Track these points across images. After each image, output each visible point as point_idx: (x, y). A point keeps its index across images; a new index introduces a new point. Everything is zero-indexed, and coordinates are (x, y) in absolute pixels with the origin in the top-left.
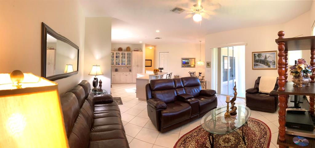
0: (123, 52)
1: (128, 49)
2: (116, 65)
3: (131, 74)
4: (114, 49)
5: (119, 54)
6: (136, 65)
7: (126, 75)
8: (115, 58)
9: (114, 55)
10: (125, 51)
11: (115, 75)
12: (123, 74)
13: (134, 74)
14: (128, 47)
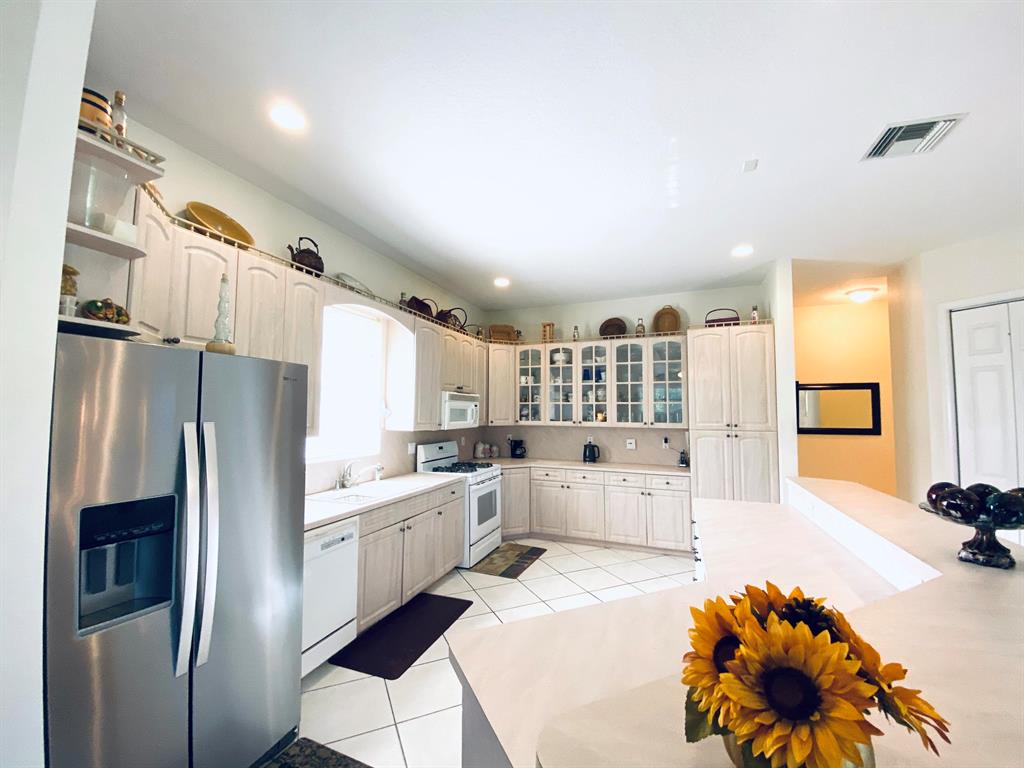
0: (629, 342)
1: (668, 321)
2: (585, 419)
3: (682, 484)
4: (576, 328)
5: (603, 358)
6: (717, 422)
7: (643, 494)
8: (577, 382)
9: (573, 365)
10: (638, 336)
11: (571, 485)
12: (624, 480)
13: (700, 487)
14: (664, 309)
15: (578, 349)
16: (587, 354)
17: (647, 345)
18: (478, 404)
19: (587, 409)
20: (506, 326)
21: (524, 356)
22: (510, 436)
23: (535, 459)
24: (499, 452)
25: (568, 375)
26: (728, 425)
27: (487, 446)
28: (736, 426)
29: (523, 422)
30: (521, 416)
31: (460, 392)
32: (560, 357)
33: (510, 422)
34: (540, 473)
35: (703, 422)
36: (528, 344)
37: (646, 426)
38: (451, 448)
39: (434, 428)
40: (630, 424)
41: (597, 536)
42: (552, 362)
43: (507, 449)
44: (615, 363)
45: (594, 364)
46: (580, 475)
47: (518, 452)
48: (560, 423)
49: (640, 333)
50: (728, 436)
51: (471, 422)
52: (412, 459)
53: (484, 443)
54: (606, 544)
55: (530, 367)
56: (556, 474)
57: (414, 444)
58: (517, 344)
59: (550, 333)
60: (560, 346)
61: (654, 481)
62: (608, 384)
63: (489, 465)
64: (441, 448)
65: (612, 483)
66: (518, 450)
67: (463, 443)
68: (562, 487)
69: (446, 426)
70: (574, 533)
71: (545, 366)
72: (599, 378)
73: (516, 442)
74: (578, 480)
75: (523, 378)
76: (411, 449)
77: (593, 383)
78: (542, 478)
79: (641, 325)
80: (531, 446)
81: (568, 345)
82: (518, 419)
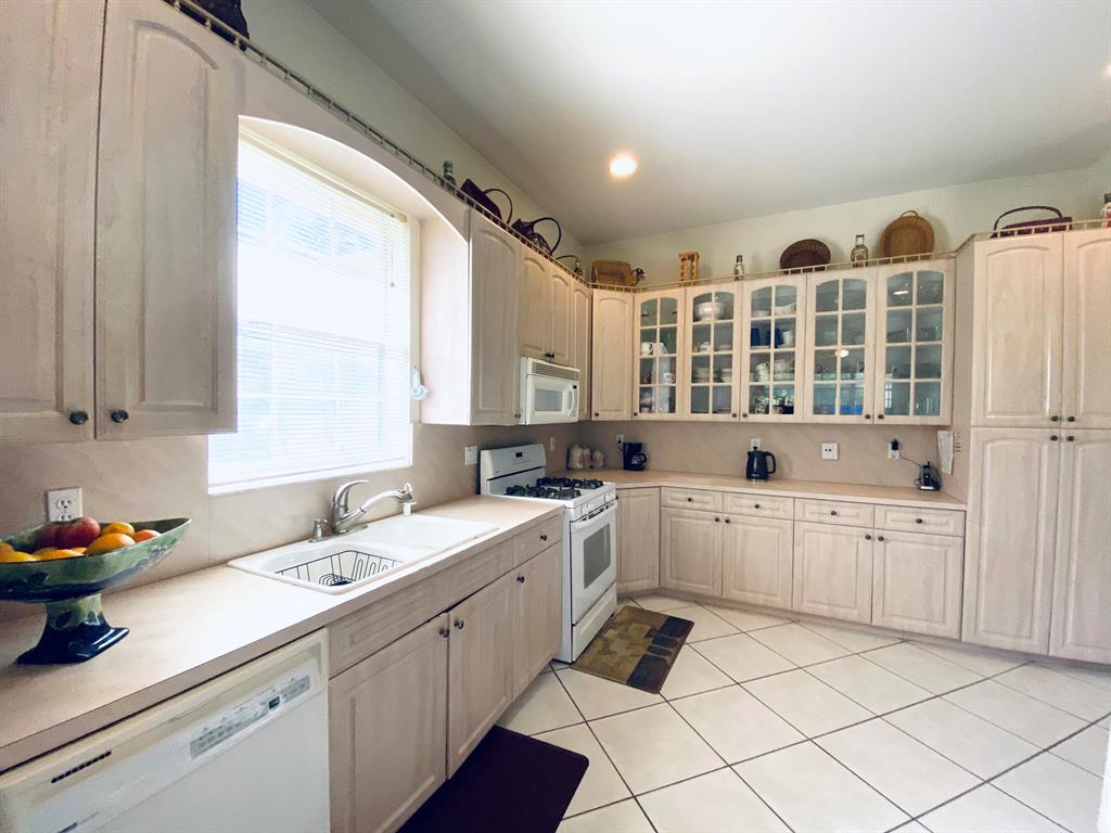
0: (838, 276)
1: (907, 242)
2: (752, 410)
3: (947, 524)
4: (739, 258)
5: (788, 308)
6: (1029, 413)
7: (868, 537)
8: (742, 349)
9: (736, 321)
10: (856, 266)
11: (732, 518)
12: (834, 513)
13: (986, 529)
14: (901, 218)
15: (743, 294)
16: (762, 301)
17: (877, 280)
18: (577, 383)
19: (758, 392)
20: (619, 263)
21: (648, 313)
22: (622, 437)
23: (665, 473)
24: (604, 460)
25: (725, 336)
26: (1055, 419)
27: (587, 452)
28: (1071, 419)
29: (644, 416)
30: (642, 406)
31: (550, 363)
32: (708, 309)
33: (625, 415)
34: (675, 495)
35: (997, 413)
36: (653, 289)
37: (868, 422)
38: (536, 456)
39: (508, 422)
40: (837, 418)
41: (778, 601)
42: (696, 319)
43: (617, 457)
44: (812, 314)
45: (773, 318)
46: (748, 502)
47: (635, 462)
48: (709, 417)
49: (859, 259)
50: (1054, 438)
51: (567, 413)
52: (473, 472)
53: (581, 447)
54: (795, 617)
55: (658, 327)
56: (707, 498)
57: (475, 449)
58: (635, 291)
59: (691, 268)
60: (712, 289)
61: (890, 516)
62: (799, 350)
63: (597, 484)
64: (519, 455)
65: (808, 516)
66: (633, 458)
67: (552, 448)
68: (717, 520)
69: (528, 419)
70: (735, 594)
71: (684, 328)
72: (779, 342)
73: (631, 445)
74: (745, 511)
75: (646, 346)
76: (469, 456)
77: (772, 350)
78: (681, 504)
79: (863, 246)
80: (655, 452)
81: (725, 288)
82: (637, 410)
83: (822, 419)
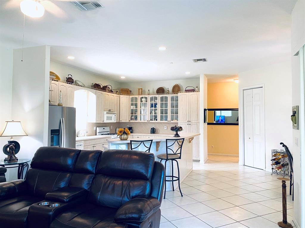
0: (164, 95)
1: (176, 89)
2: (151, 120)
4: (149, 90)
5: (156, 100)
6: (185, 120)
8: (149, 108)
9: (148, 103)
10: (167, 94)
14: (175, 85)
15: (149, 97)
16: (152, 99)
17: (169, 97)
18: (116, 115)
19: (152, 117)
20: (127, 89)
21: (132, 100)
22: (128, 126)
23: (135, 133)
25: (146, 105)
26: (188, 121)
28: (190, 121)
30: (131, 119)
31: (110, 111)
32: (143, 100)
33: (128, 121)
36: (133, 95)
37: (168, 122)
38: (107, 129)
39: (102, 122)
40: (164, 121)
42: (141, 101)
44: (160, 102)
45: (154, 102)
46: (148, 137)
48: (143, 121)
50: (188, 124)
51: (113, 121)
52: (95, 131)
53: (118, 128)
55: (134, 103)
56: (141, 137)
57: (96, 127)
58: (129, 95)
59: (141, 92)
60: (143, 96)
62: (158, 109)
64: (104, 129)
67: (112, 128)
69: (106, 121)
71: (139, 103)
73: (130, 127)
75: (132, 107)
76: (95, 129)
77: (154, 108)
79: (168, 90)
80: (134, 129)
81: (146, 96)
82: (130, 120)
83: (162, 121)
